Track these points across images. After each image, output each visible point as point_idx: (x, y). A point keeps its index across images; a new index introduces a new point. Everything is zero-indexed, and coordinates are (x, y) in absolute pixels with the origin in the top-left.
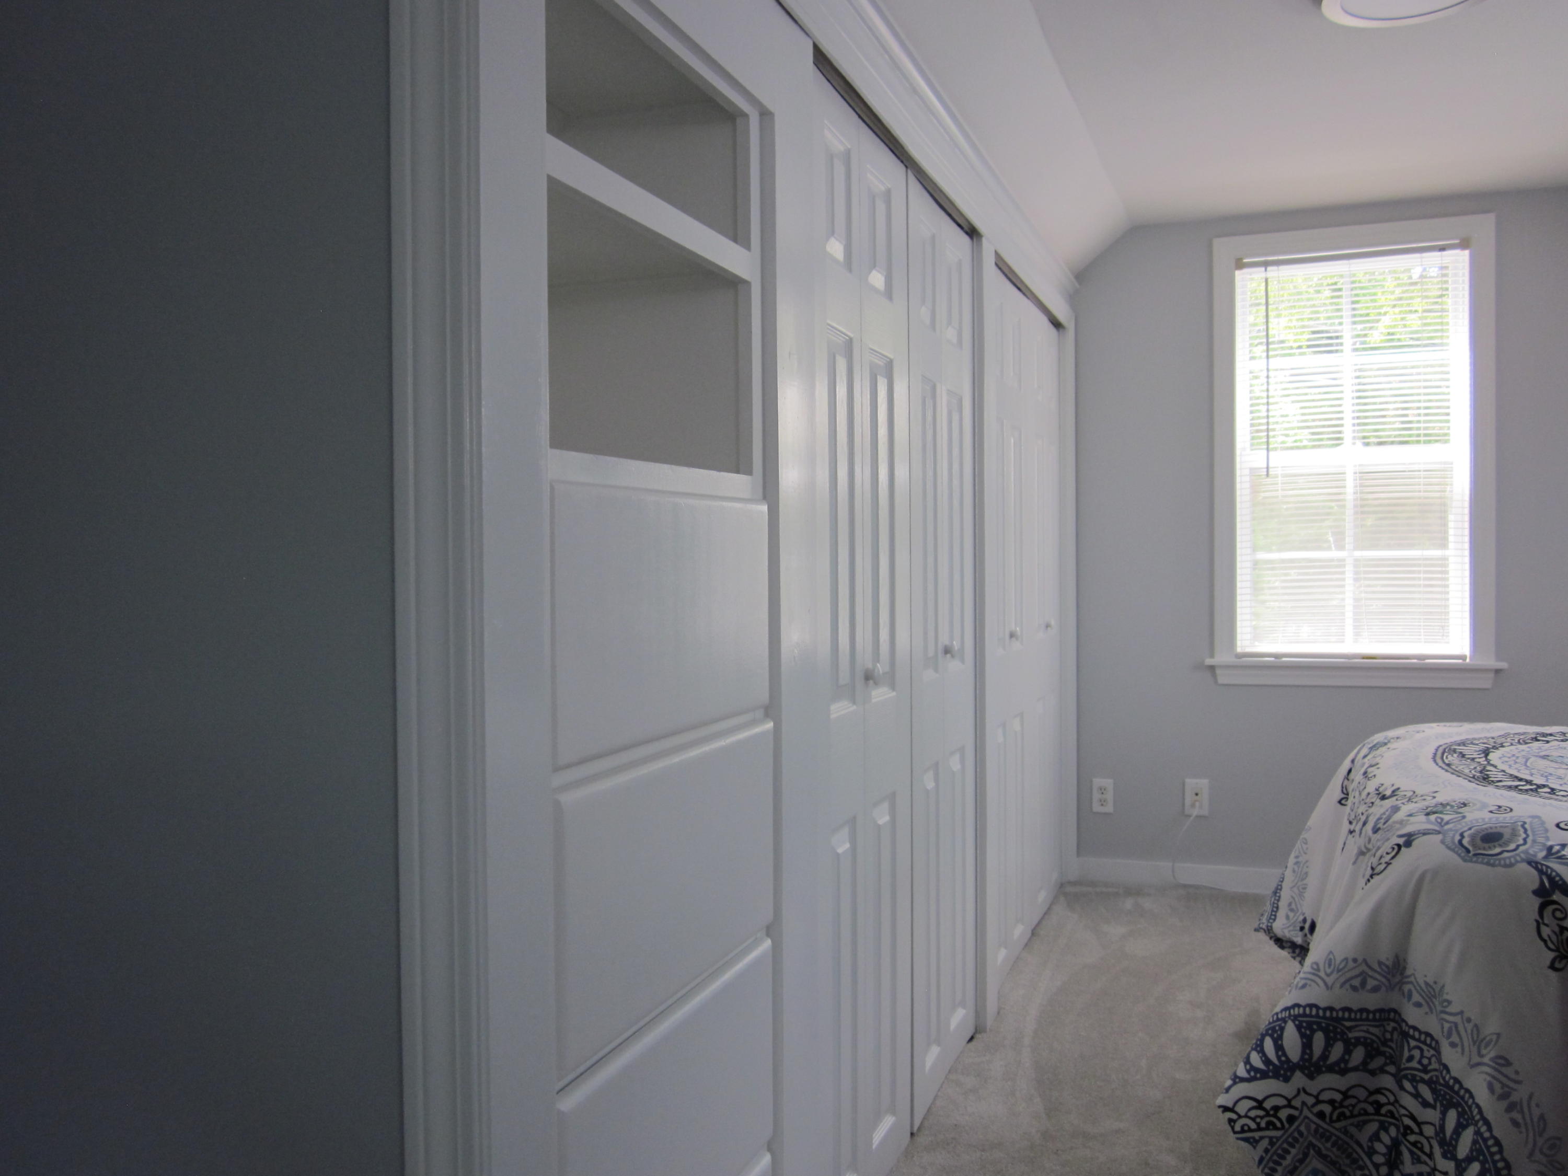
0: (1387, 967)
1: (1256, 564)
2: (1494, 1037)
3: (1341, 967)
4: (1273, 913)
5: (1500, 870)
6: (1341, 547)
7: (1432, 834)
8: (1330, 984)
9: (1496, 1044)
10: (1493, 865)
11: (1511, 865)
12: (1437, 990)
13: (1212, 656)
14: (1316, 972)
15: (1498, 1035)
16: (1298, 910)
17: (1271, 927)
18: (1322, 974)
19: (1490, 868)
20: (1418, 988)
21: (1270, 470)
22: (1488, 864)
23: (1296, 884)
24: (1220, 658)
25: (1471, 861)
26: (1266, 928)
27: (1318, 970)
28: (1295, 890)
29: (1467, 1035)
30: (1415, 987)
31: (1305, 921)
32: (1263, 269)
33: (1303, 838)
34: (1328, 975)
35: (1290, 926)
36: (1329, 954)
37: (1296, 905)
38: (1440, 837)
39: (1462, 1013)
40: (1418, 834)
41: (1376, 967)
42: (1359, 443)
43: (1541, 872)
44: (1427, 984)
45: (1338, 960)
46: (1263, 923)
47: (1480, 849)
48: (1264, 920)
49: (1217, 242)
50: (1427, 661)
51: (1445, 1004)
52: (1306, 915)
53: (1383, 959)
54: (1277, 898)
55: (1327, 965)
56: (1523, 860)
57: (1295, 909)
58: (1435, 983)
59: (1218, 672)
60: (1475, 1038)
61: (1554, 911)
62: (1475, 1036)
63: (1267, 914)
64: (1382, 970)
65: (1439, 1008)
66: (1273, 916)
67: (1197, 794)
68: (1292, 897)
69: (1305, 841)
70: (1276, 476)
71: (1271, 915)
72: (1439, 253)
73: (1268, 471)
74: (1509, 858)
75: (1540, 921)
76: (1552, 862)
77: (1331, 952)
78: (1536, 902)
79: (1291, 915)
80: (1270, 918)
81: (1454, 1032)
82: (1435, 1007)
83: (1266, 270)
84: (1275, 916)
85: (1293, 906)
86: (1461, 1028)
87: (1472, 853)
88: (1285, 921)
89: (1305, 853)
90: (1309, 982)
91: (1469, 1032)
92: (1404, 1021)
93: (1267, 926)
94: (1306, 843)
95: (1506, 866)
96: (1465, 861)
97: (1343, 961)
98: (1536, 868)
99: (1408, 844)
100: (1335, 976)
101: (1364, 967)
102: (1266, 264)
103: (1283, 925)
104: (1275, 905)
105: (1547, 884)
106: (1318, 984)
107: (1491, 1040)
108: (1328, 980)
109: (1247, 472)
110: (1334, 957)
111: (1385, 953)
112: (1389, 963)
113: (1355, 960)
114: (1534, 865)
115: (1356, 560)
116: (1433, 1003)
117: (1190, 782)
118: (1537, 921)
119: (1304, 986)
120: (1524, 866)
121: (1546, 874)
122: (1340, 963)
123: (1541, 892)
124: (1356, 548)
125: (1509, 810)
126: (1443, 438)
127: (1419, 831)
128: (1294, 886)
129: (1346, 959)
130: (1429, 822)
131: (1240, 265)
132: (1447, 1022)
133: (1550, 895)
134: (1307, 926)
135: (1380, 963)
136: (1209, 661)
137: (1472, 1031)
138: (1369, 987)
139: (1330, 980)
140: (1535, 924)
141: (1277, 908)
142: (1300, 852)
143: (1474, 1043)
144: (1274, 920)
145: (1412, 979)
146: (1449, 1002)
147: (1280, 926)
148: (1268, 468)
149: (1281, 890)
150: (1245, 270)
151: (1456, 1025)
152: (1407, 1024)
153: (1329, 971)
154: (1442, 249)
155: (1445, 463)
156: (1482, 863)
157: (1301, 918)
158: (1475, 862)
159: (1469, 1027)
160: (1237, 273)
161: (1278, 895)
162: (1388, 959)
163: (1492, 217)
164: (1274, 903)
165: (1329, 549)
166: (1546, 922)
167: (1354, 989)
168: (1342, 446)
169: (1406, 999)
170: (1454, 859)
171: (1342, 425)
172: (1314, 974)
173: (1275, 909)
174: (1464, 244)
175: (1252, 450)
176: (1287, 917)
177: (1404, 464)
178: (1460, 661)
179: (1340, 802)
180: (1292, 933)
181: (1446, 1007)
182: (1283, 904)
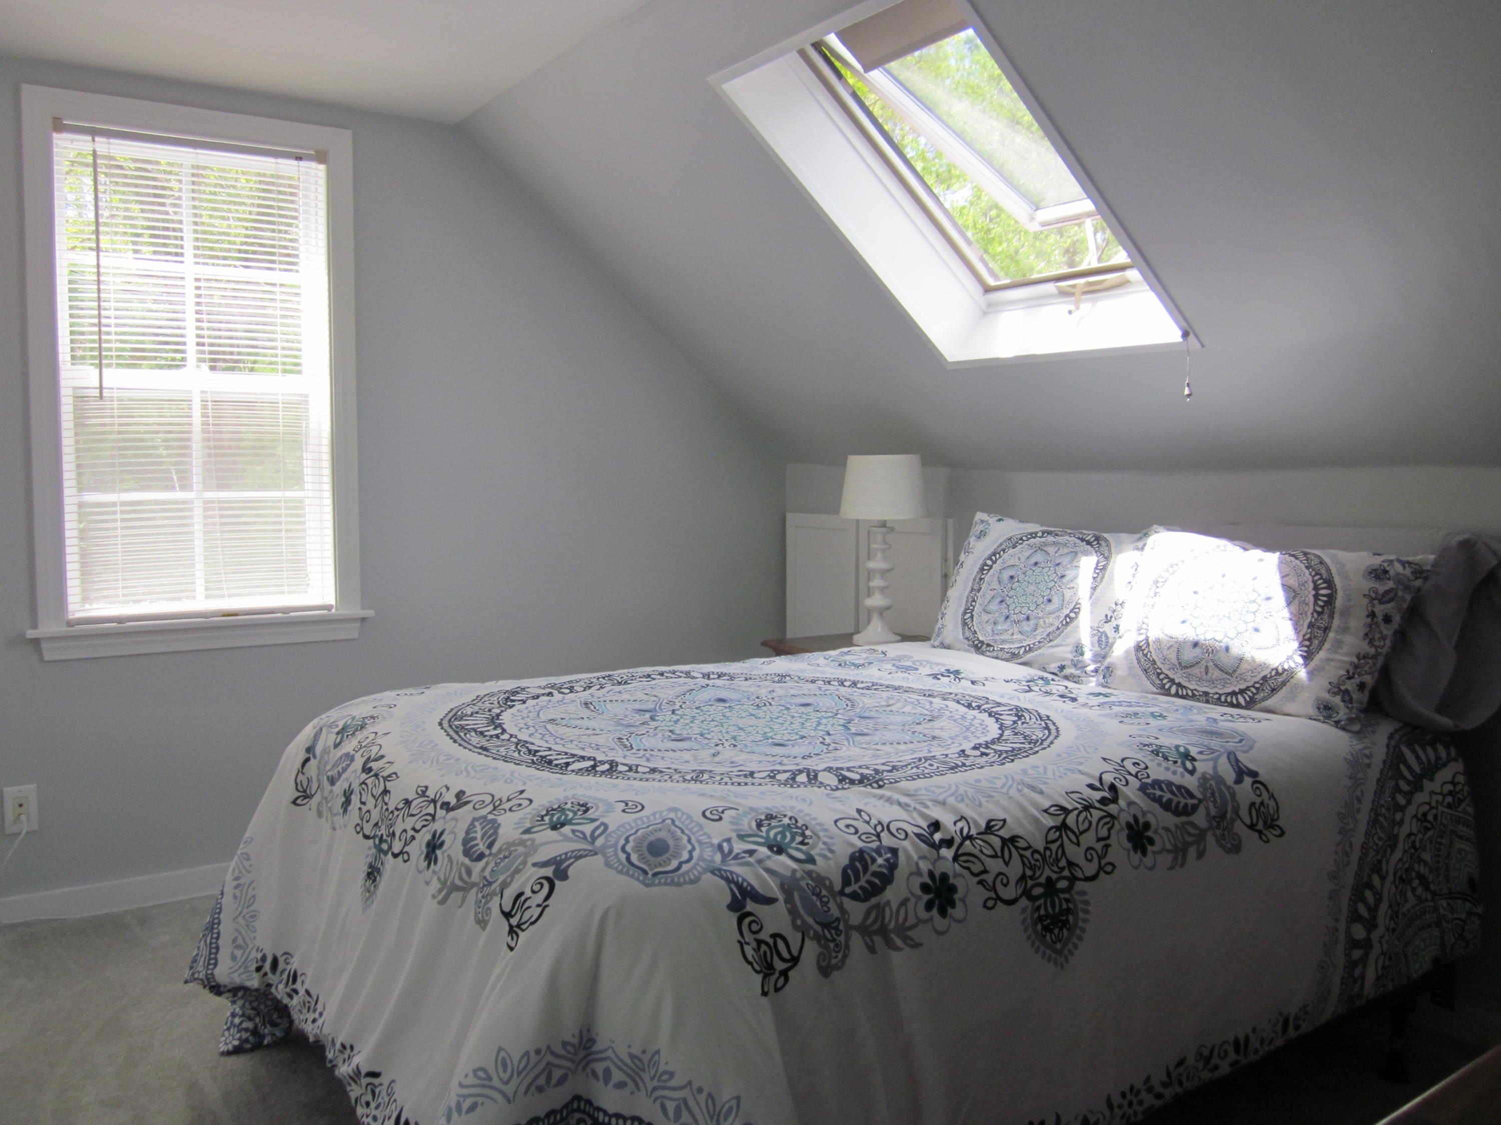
0: (573, 1046)
1: (81, 505)
2: (734, 1103)
3: (522, 1065)
4: (213, 956)
5: (688, 887)
6: (185, 487)
7: (586, 856)
8: (511, 1095)
9: (738, 1111)
10: (679, 884)
11: (696, 880)
12: (646, 1061)
13: (35, 626)
14: (486, 1083)
15: (738, 1098)
16: (247, 945)
17: (212, 974)
18: (496, 1082)
19: (674, 888)
20: (619, 1063)
21: (104, 391)
22: (673, 883)
23: (241, 912)
24: (46, 628)
25: (652, 885)
26: (204, 978)
27: (490, 1078)
28: (240, 919)
29: (700, 1108)
30: (614, 1063)
31: (264, 959)
32: (90, 138)
33: (242, 854)
34: (507, 1083)
35: (240, 967)
36: (499, 1052)
37: (244, 940)
38: (599, 858)
39: (690, 1083)
40: (567, 859)
41: (562, 1052)
42: (205, 367)
43: (728, 881)
44: (632, 1056)
45: (516, 1056)
46: (199, 972)
47: (656, 866)
48: (200, 967)
49: (25, 88)
50: (292, 614)
51: (665, 1077)
52: (266, 951)
53: (568, 1037)
54: (215, 936)
55: (500, 1070)
56: (705, 871)
57: (243, 944)
58: (644, 1052)
59: (44, 645)
60: (712, 1112)
61: (750, 923)
62: (711, 1108)
63: (203, 959)
64: (568, 1052)
65: (650, 1085)
66: (213, 960)
67: (21, 805)
68: (237, 930)
69: (245, 857)
70: (112, 399)
71: (210, 959)
72: (295, 163)
73: (101, 393)
74: (691, 870)
75: (743, 941)
76: (732, 865)
77: (500, 1049)
78: (733, 918)
79: (238, 953)
80: (209, 964)
81: (683, 1108)
82: (644, 1082)
83: (94, 140)
84: (216, 959)
85: (240, 941)
86: (691, 1103)
87: (650, 873)
88: (230, 963)
89: (249, 872)
90: (480, 1100)
91: (703, 1105)
92: (599, 1109)
93: (207, 975)
94: (248, 859)
95: (692, 882)
96: (647, 885)
97: (522, 1057)
98: (722, 877)
99: (562, 875)
100: (515, 1081)
101: (549, 1058)
102: (94, 133)
103: (230, 968)
104: (214, 946)
105: (738, 894)
106: (492, 1099)
107: (731, 1108)
108: (505, 1088)
109: (70, 392)
110: (508, 1054)
111: (569, 1032)
112: (576, 1041)
113: (538, 1052)
114: (717, 872)
115: (207, 502)
116: (640, 1077)
117: (10, 792)
118: (739, 942)
119: (473, 1108)
120: (709, 876)
121: (732, 881)
122: (520, 1062)
123: (736, 906)
124: (206, 487)
125: (640, 807)
126: (293, 368)
127: (566, 854)
128: (237, 917)
129: (527, 1053)
130: (566, 839)
131: (59, 126)
132: (671, 1099)
133: (744, 907)
134: (267, 966)
135: (565, 1044)
136: (31, 634)
137: (707, 1102)
138: (554, 1081)
139: (509, 1089)
140: (738, 945)
141: (217, 948)
142: (240, 872)
143: (712, 1118)
144: (215, 965)
145: (610, 1053)
146: (672, 1075)
147: (224, 973)
148: (101, 388)
149: (219, 923)
150: (65, 135)
151: (685, 1100)
152: (605, 1113)
153: (505, 1077)
154: (299, 158)
155: (301, 395)
156: (666, 884)
157: (259, 955)
158: (659, 884)
159: (702, 1098)
160: (55, 135)
161: (216, 931)
162: (574, 1036)
163: (348, 134)
164: (211, 943)
165: (172, 488)
166: (747, 940)
167: (540, 1089)
168: (184, 369)
169: (602, 1081)
170: (632, 885)
171: (184, 344)
172: (484, 1086)
173: (214, 951)
174: (320, 157)
175: (73, 364)
176: (234, 958)
177: (255, 394)
178: (325, 612)
179: (294, 802)
180: (243, 976)
181: (666, 1081)
182: (225, 942)
